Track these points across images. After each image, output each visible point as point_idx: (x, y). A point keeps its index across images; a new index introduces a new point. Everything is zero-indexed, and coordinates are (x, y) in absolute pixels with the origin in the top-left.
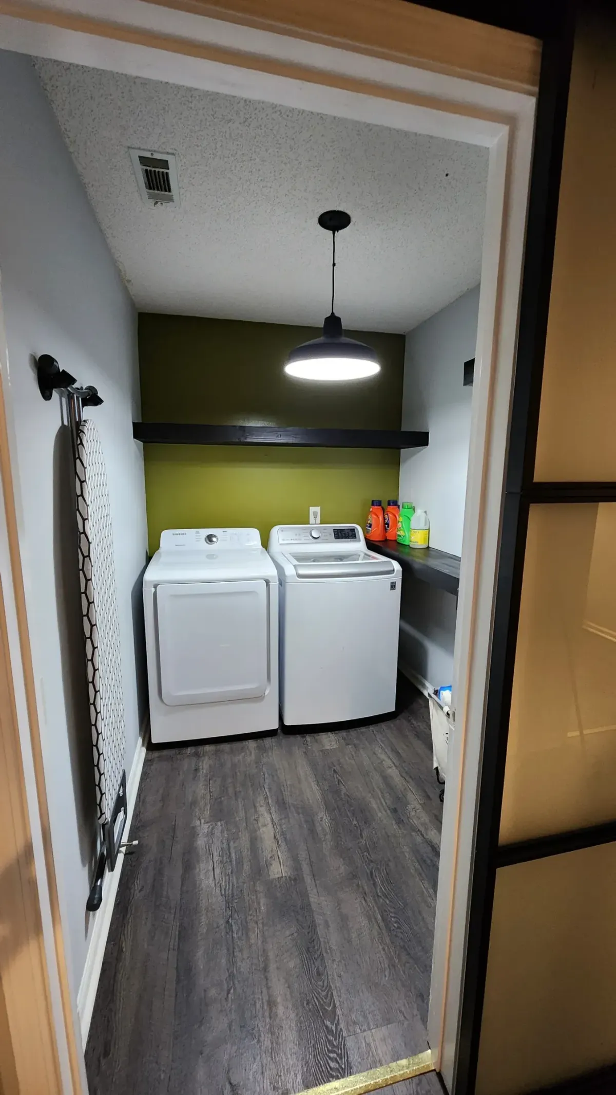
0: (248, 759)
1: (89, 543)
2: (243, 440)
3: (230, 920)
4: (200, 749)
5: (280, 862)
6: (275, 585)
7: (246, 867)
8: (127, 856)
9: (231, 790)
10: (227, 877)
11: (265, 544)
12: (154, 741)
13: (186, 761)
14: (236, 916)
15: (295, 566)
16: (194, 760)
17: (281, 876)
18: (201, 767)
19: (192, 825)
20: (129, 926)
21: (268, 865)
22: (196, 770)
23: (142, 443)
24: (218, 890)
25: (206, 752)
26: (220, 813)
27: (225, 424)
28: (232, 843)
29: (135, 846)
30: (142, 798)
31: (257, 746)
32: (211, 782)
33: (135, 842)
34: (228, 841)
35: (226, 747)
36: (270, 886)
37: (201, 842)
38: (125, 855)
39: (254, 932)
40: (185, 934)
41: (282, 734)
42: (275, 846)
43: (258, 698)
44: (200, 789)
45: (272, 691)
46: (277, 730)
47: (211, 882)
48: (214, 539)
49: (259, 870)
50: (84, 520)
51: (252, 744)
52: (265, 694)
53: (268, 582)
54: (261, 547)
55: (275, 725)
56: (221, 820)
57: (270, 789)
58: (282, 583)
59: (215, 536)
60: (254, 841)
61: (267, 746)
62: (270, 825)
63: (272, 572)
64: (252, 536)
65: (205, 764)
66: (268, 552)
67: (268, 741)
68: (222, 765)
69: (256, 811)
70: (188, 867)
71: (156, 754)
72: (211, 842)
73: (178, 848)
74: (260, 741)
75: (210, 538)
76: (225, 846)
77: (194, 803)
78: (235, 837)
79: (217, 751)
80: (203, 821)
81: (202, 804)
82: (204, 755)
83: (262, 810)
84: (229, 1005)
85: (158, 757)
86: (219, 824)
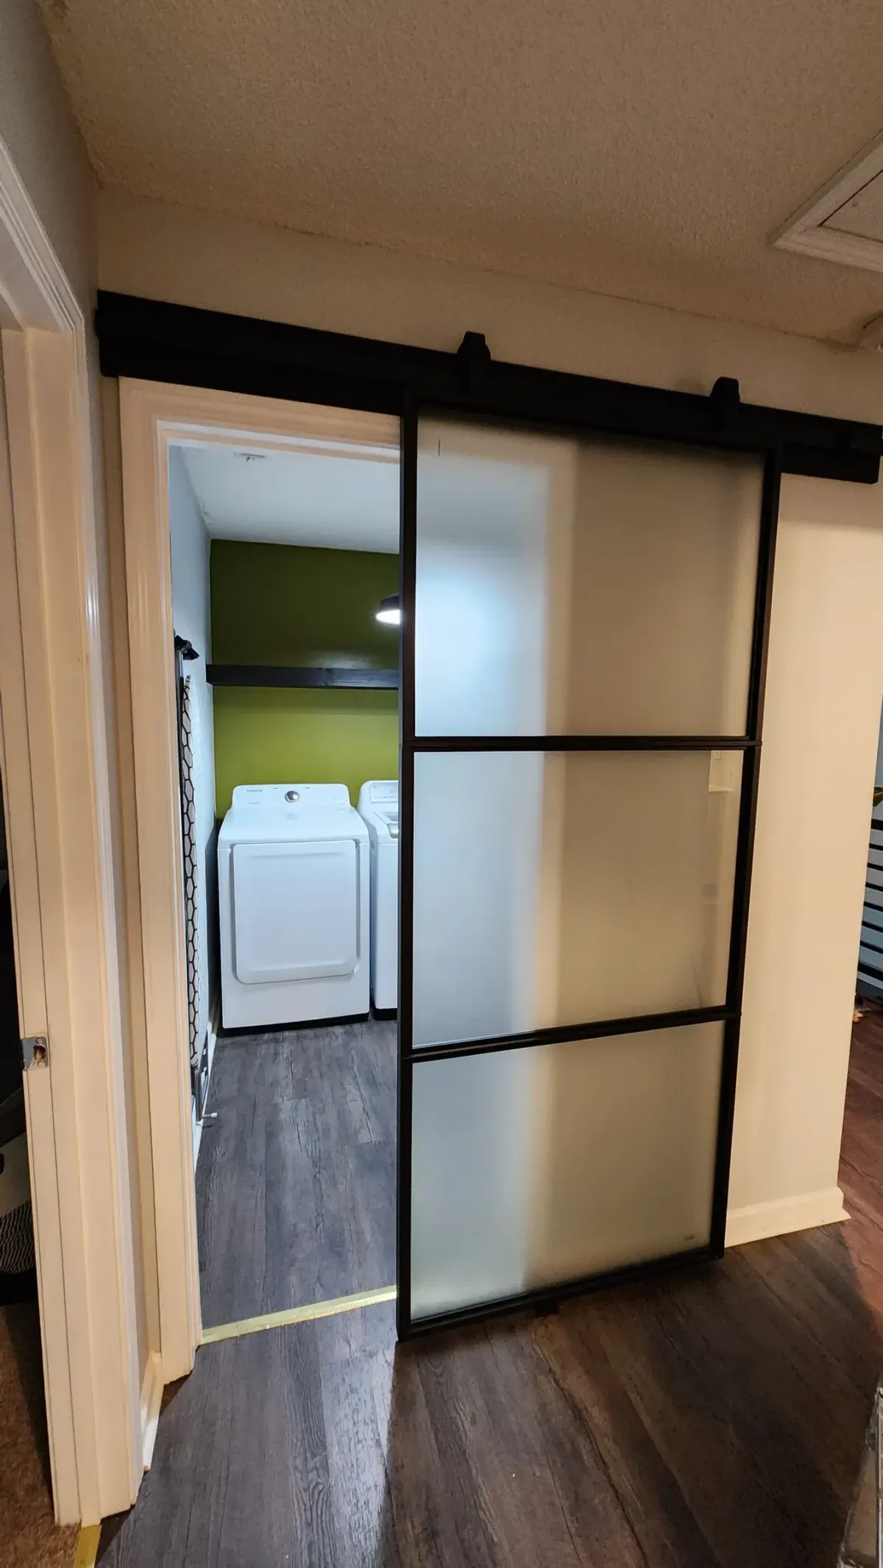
0: (334, 1044)
1: (193, 789)
2: (330, 684)
3: (318, 1175)
4: (279, 1035)
5: (369, 1130)
6: (365, 846)
7: (334, 1134)
8: (205, 1129)
9: (316, 1073)
10: (314, 1143)
11: (355, 802)
12: (226, 1025)
13: (264, 1046)
14: (323, 1172)
15: (388, 825)
16: (272, 1045)
17: (369, 1141)
18: (281, 1052)
19: (273, 1102)
20: (215, 1184)
21: (357, 1132)
22: (275, 1054)
23: (212, 686)
24: (304, 1153)
25: (286, 1038)
26: (303, 1090)
27: (311, 666)
28: (318, 1117)
29: (215, 1118)
30: (216, 1080)
31: (345, 1032)
32: (293, 1065)
33: (214, 1115)
34: (314, 1114)
35: (309, 1032)
36: (359, 1151)
37: (283, 1116)
38: (203, 1128)
39: (343, 1184)
40: (272, 1186)
41: (373, 1020)
42: (364, 1117)
43: (344, 976)
44: (282, 1071)
45: (362, 968)
46: (367, 1014)
47: (297, 1147)
48: (295, 797)
49: (347, 1135)
50: (189, 768)
51: (338, 1030)
52: (353, 971)
53: (357, 842)
54: (350, 806)
55: (365, 1009)
56: (305, 1097)
57: (359, 1071)
58: (373, 845)
59: (296, 793)
60: (342, 1115)
61: (356, 1031)
62: (360, 1101)
63: (363, 832)
64: (340, 792)
65: (286, 1049)
66: (358, 812)
67: (357, 1027)
68: (304, 1050)
69: (344, 1089)
70: (272, 1134)
71: (228, 1041)
72: (295, 1115)
73: (260, 1122)
74: (347, 1027)
75: (290, 795)
76: (311, 1118)
77: (274, 1084)
78: (323, 1111)
79: (298, 1038)
80: (285, 1098)
81: (283, 1083)
82: (283, 1041)
83: (351, 1088)
84: (318, 1234)
85: (231, 1044)
86: (303, 1100)
